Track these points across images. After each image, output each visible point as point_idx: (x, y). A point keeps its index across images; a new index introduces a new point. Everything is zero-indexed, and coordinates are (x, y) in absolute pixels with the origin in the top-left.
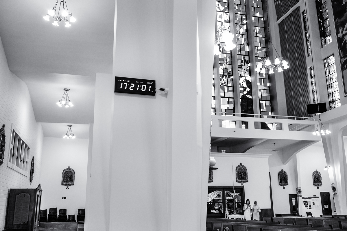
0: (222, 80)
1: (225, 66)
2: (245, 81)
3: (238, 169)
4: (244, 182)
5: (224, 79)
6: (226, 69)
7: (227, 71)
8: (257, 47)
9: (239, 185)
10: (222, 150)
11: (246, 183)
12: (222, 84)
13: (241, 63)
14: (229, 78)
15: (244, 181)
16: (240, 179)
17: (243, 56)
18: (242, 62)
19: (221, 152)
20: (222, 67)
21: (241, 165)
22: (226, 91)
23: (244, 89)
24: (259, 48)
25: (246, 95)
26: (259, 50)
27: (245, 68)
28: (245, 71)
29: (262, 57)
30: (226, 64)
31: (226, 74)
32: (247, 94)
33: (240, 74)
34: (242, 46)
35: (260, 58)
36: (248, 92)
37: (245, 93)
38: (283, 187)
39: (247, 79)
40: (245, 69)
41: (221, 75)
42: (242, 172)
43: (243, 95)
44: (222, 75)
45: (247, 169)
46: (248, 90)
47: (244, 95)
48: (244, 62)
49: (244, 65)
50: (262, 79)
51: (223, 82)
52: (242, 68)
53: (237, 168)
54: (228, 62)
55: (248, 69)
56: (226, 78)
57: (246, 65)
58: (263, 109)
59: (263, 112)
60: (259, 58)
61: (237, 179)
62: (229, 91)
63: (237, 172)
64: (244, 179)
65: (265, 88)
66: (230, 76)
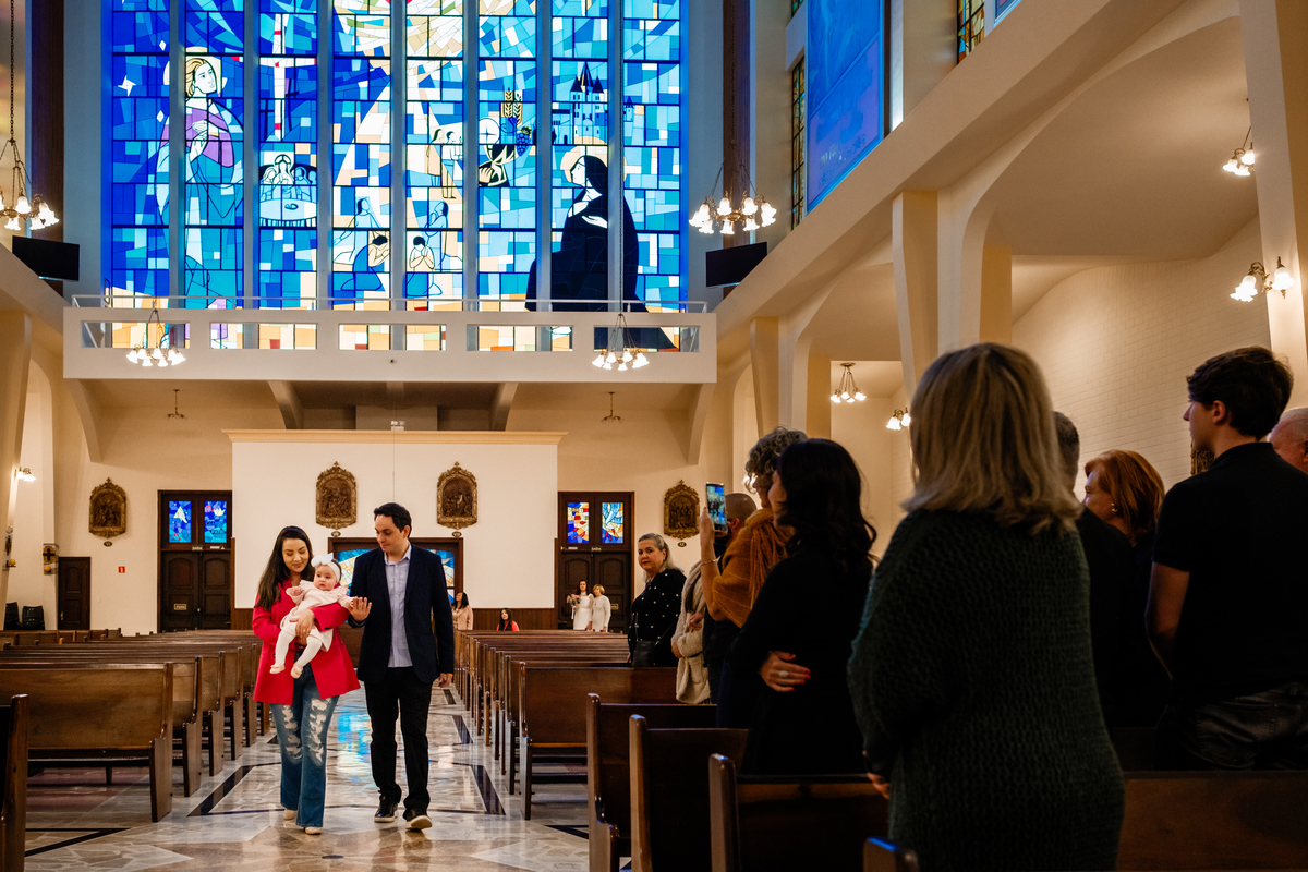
0: (494, 166)
1: (508, 111)
2: (582, 161)
3: (444, 482)
4: (464, 525)
5: (500, 161)
6: (513, 121)
7: (515, 130)
8: (642, 22)
9: (446, 533)
10: (393, 423)
11: (470, 528)
12: (492, 181)
13: (574, 93)
14: (521, 153)
15: (464, 519)
16: (451, 515)
17: (581, 65)
18: (576, 87)
19: (388, 427)
20: (495, 115)
21: (457, 469)
22: (506, 204)
23: (578, 192)
24: (652, 25)
25: (584, 217)
26: (653, 33)
27: (586, 109)
28: (587, 122)
29: (659, 62)
30: (514, 101)
31: (510, 140)
32: (586, 212)
33: (566, 137)
34: (580, 23)
35: (654, 67)
36: (592, 204)
37: (580, 207)
38: (678, 541)
39: (592, 152)
40: (587, 116)
41: (490, 147)
42: (460, 493)
43: (570, 215)
44: (494, 145)
45: (475, 484)
46: (593, 194)
47: (574, 216)
48: (583, 88)
49: (582, 99)
50: (655, 151)
51: (498, 171)
52: (576, 110)
53: (441, 479)
54: (521, 95)
55: (598, 115)
56: (508, 156)
57: (592, 96)
58: (647, 264)
59: (645, 275)
60: (645, 67)
61: (438, 514)
62: (517, 204)
63: (441, 492)
64: (463, 514)
65: (663, 184)
66: (527, 145)
